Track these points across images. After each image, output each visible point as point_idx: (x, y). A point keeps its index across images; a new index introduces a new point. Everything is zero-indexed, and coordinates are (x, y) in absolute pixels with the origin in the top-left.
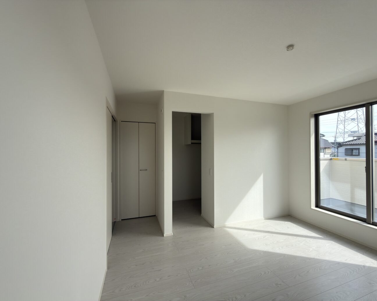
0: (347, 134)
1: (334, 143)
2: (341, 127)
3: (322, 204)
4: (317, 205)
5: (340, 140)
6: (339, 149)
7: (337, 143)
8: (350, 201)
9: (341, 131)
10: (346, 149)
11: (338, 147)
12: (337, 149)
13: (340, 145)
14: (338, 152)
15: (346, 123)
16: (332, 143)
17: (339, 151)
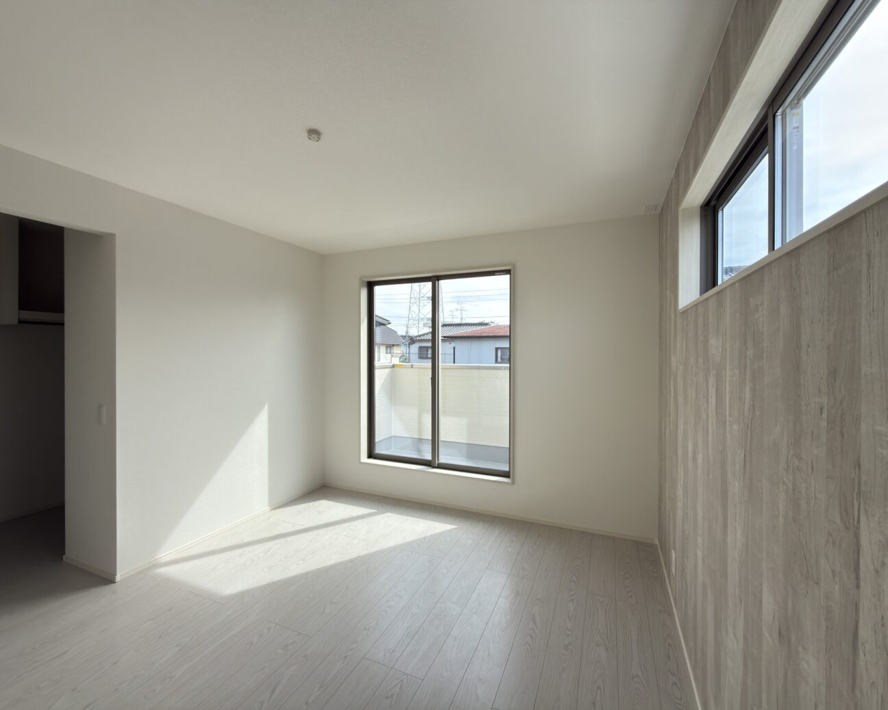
0: (422, 323)
1: (405, 336)
2: (415, 308)
3: (379, 450)
4: (371, 455)
5: (413, 332)
6: (411, 346)
7: (409, 336)
8: (416, 437)
9: (414, 315)
10: (420, 347)
11: (410, 344)
12: (409, 347)
13: (412, 340)
14: (409, 354)
15: (421, 304)
16: (402, 336)
17: (411, 352)
